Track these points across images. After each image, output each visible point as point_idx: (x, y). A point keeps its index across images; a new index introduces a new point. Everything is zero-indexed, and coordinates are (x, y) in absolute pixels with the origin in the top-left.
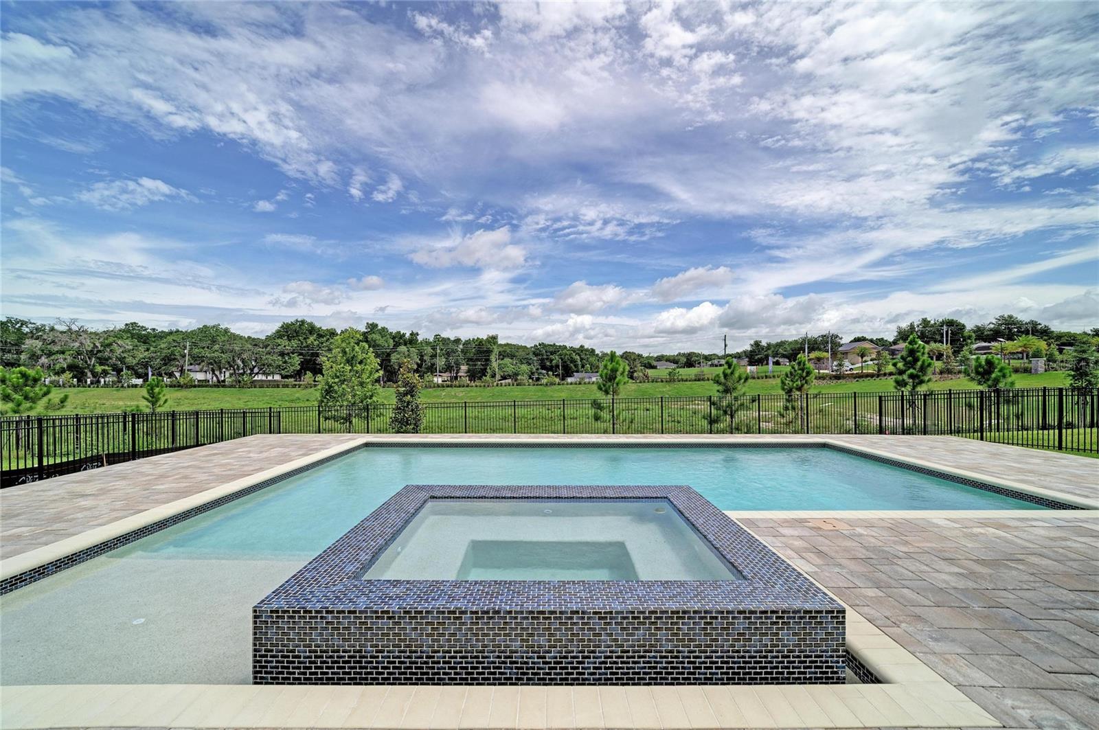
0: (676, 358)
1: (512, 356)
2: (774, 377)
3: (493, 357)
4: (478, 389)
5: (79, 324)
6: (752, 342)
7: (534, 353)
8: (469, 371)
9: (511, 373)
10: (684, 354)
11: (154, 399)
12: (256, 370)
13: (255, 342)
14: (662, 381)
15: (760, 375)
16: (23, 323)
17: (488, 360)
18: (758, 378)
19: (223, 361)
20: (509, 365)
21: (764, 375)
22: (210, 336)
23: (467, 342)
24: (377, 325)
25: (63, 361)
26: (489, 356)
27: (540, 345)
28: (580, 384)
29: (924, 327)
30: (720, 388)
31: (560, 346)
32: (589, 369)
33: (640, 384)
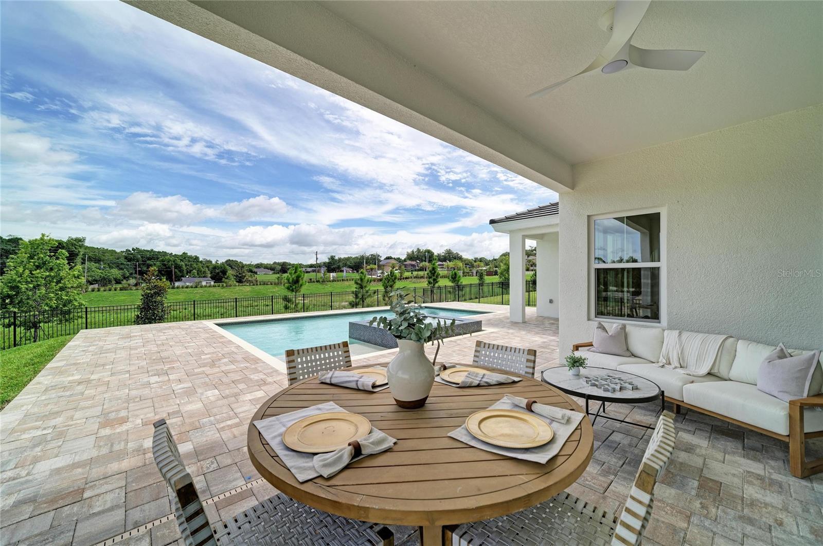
0: (273, 266)
2: (347, 280)
3: (78, 261)
6: (330, 257)
7: (126, 258)
9: (98, 278)
10: (278, 264)
14: (271, 284)
15: (339, 279)
18: (338, 281)
20: (97, 271)
21: (341, 279)
27: (133, 249)
29: (418, 253)
32: (196, 274)
33: (254, 287)
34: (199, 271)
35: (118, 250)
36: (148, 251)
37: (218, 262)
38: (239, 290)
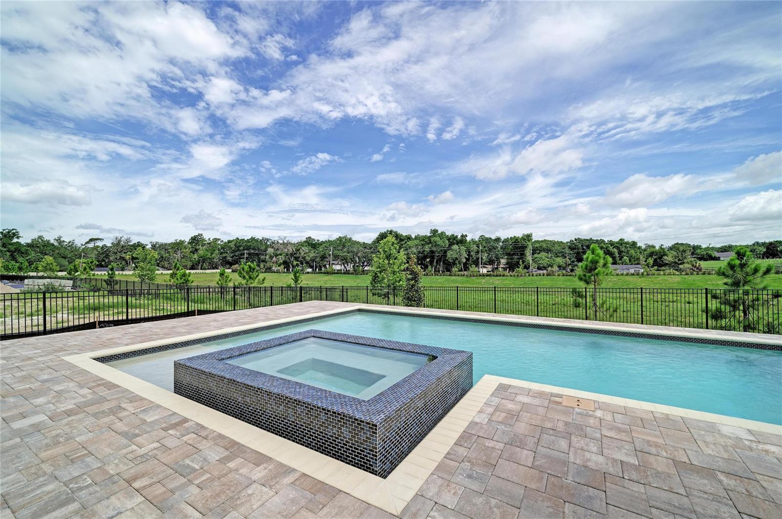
1: (548, 251)
3: (528, 253)
4: (512, 278)
5: (287, 239)
7: (570, 248)
8: (507, 264)
9: (545, 265)
10: (763, 244)
11: (296, 280)
12: (365, 264)
13: (365, 245)
16: (268, 240)
17: (523, 255)
19: (348, 258)
20: (544, 258)
22: (343, 243)
23: (506, 240)
24: (437, 231)
25: (281, 259)
26: (524, 251)
27: (576, 240)
30: (729, 281)
32: (628, 261)
33: (686, 277)
34: (631, 258)
35: (565, 241)
36: (587, 240)
37: (663, 247)
38: (662, 280)
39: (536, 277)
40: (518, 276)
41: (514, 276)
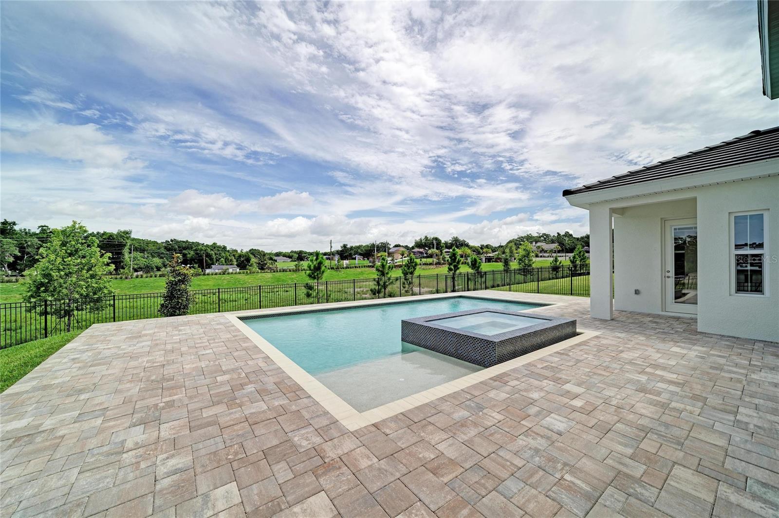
0: (291, 254)
1: (142, 251)
2: (359, 267)
3: (126, 251)
6: (342, 245)
7: (165, 248)
9: (142, 266)
10: (295, 252)
14: (290, 271)
15: (352, 266)
18: (351, 268)
20: (142, 259)
21: (354, 266)
27: (172, 241)
28: (224, 274)
29: (426, 241)
31: (193, 243)
32: (224, 262)
33: (274, 273)
34: (226, 259)
35: (159, 242)
36: (184, 242)
37: (243, 251)
38: (261, 276)
39: (147, 279)
40: (121, 278)
41: (116, 278)
